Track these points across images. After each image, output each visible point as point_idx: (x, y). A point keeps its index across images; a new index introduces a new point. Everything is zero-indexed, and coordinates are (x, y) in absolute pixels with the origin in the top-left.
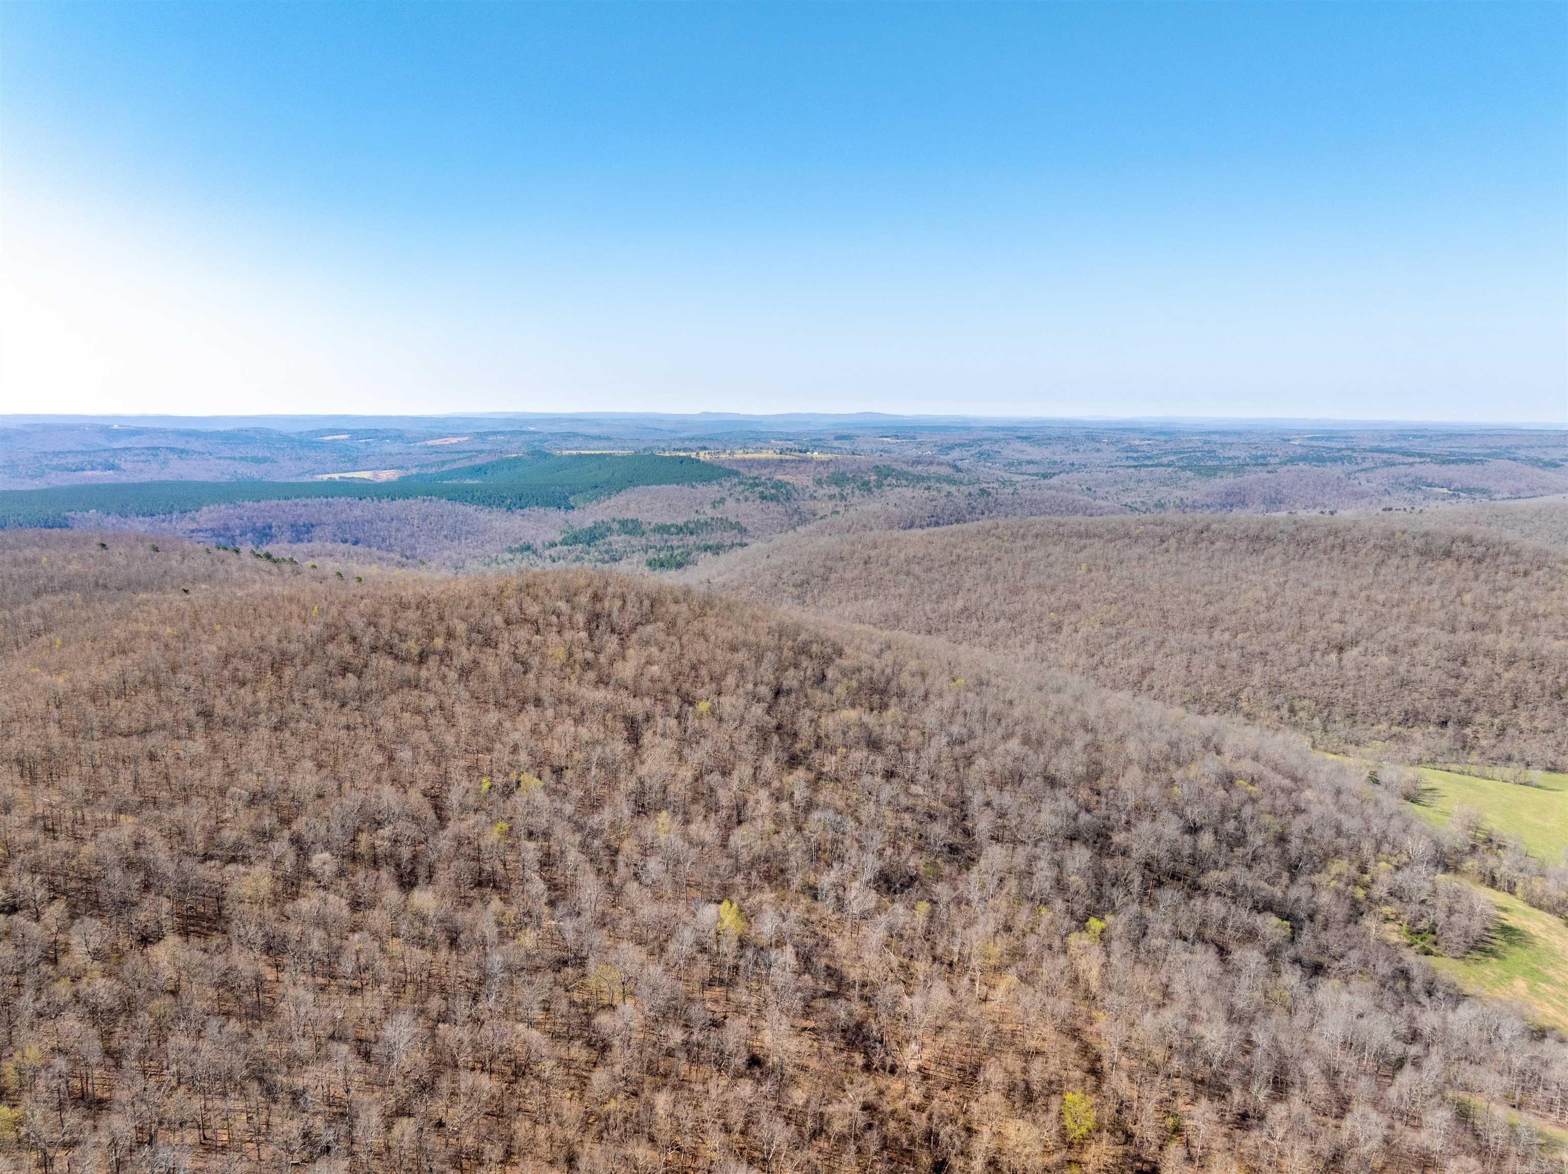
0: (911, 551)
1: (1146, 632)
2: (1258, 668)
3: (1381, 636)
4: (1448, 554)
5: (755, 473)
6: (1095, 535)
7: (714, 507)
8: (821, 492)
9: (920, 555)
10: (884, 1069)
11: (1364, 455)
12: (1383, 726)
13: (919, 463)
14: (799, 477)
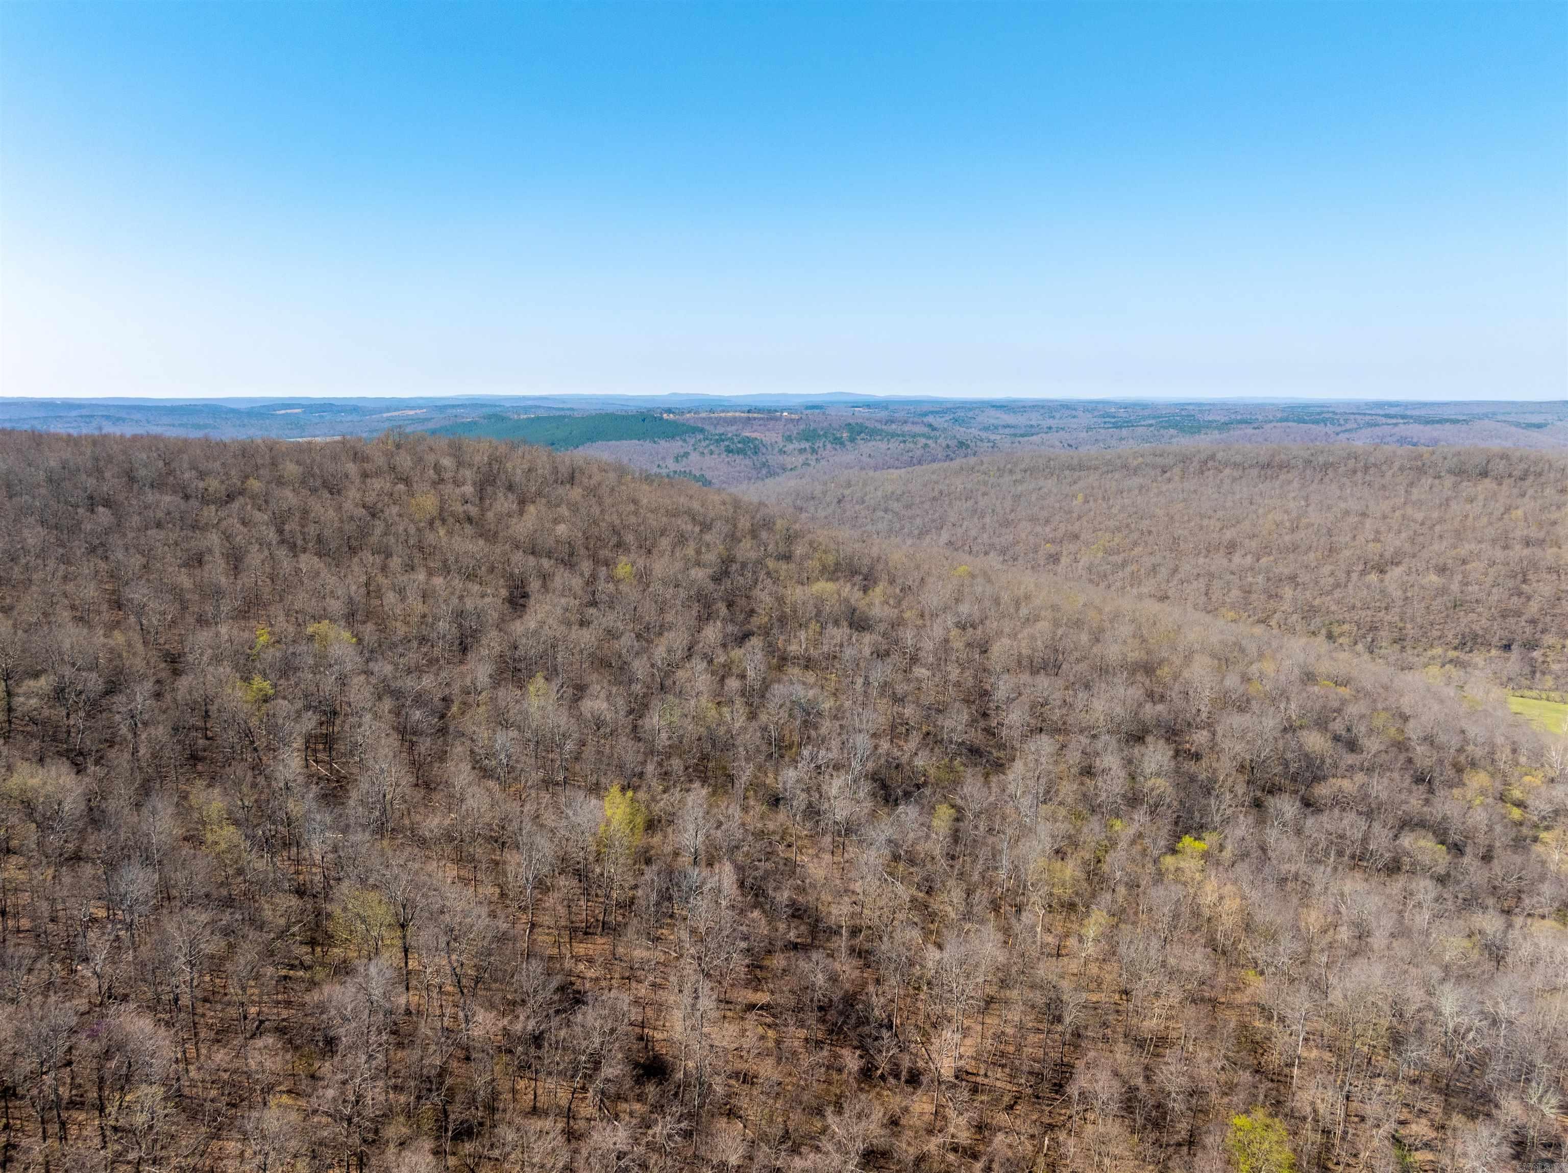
0: (889, 488)
1: (1157, 559)
2: (1288, 592)
3: (1425, 554)
4: (1484, 474)
5: (720, 430)
6: (1089, 468)
7: (677, 461)
8: (790, 447)
9: (899, 492)
10: (897, 1076)
11: (1346, 417)
12: (1438, 651)
13: (892, 422)
14: (767, 433)
